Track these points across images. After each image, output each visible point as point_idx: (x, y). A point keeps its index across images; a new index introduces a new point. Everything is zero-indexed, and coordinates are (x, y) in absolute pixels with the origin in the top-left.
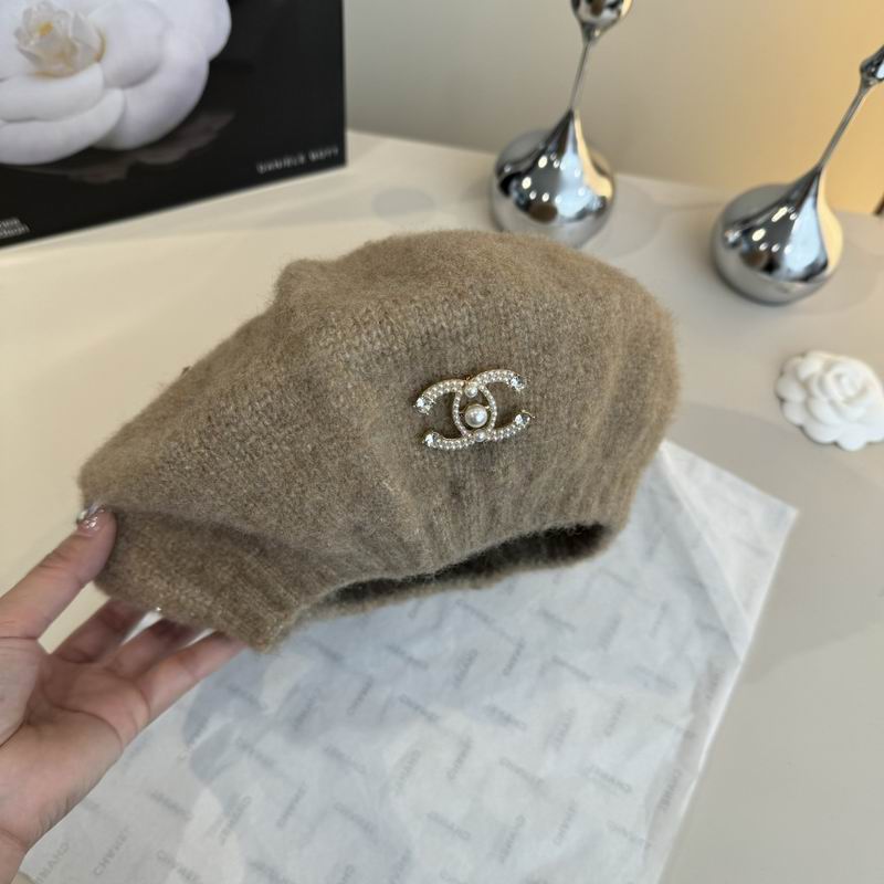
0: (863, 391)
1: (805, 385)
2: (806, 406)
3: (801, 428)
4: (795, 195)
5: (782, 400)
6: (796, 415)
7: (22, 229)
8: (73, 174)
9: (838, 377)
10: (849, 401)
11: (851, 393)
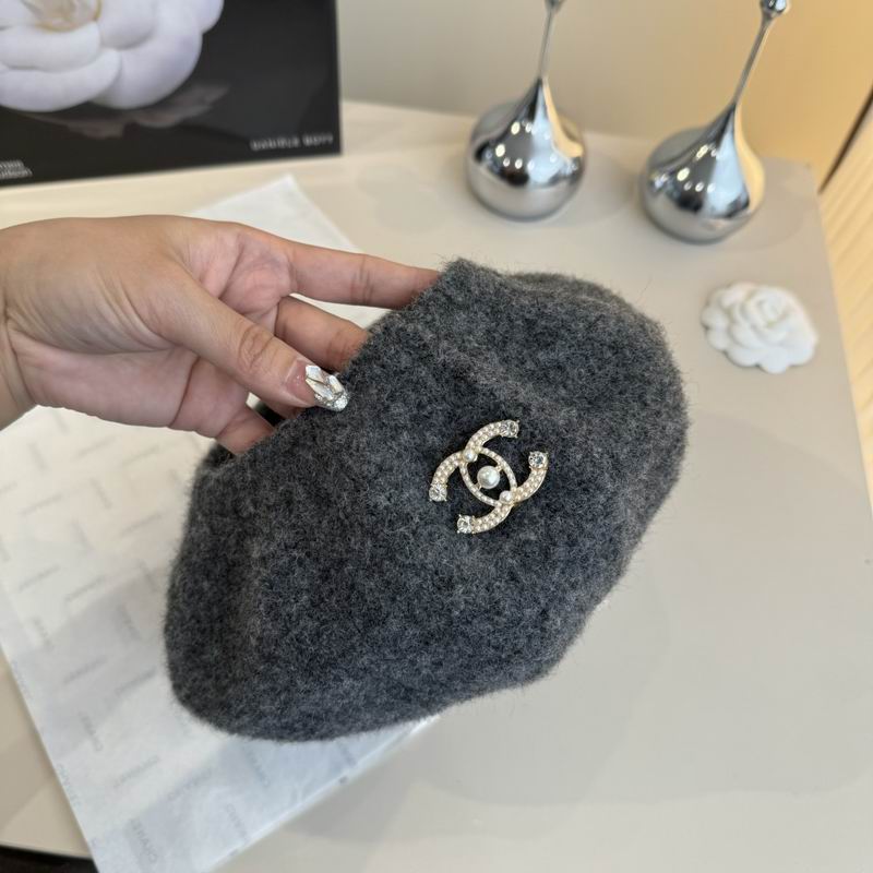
0: (784, 316)
1: (728, 312)
2: (729, 332)
3: (725, 353)
4: (713, 133)
5: (707, 328)
6: (720, 341)
7: (25, 172)
8: (73, 125)
9: (760, 304)
10: (770, 325)
11: (772, 317)
